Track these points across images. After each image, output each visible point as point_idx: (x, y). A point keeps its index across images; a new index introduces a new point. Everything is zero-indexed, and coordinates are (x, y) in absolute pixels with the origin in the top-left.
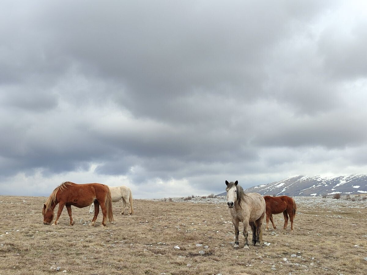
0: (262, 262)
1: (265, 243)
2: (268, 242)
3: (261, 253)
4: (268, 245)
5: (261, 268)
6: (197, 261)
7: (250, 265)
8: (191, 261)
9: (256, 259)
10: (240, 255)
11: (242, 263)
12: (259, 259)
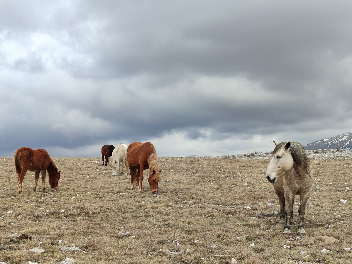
0: (342, 222)
1: (341, 200)
2: (344, 199)
3: (339, 211)
4: (344, 202)
5: (342, 229)
6: (270, 222)
7: (330, 226)
8: (265, 222)
9: (335, 219)
10: (316, 215)
11: (321, 223)
12: (338, 218)
